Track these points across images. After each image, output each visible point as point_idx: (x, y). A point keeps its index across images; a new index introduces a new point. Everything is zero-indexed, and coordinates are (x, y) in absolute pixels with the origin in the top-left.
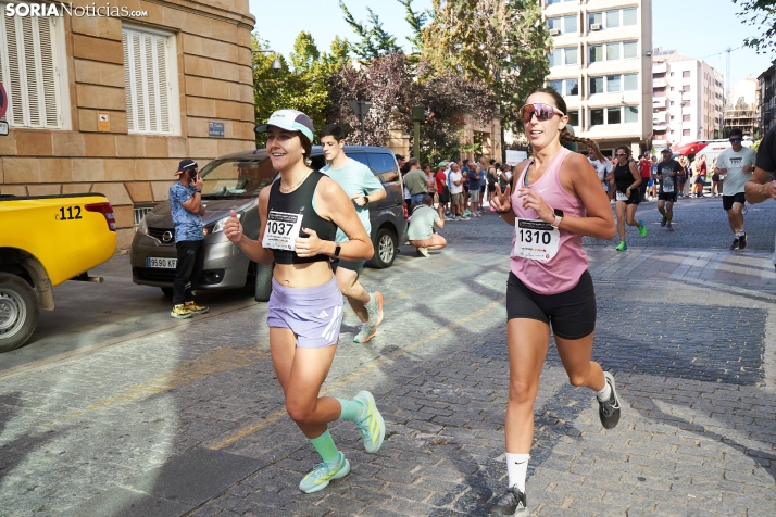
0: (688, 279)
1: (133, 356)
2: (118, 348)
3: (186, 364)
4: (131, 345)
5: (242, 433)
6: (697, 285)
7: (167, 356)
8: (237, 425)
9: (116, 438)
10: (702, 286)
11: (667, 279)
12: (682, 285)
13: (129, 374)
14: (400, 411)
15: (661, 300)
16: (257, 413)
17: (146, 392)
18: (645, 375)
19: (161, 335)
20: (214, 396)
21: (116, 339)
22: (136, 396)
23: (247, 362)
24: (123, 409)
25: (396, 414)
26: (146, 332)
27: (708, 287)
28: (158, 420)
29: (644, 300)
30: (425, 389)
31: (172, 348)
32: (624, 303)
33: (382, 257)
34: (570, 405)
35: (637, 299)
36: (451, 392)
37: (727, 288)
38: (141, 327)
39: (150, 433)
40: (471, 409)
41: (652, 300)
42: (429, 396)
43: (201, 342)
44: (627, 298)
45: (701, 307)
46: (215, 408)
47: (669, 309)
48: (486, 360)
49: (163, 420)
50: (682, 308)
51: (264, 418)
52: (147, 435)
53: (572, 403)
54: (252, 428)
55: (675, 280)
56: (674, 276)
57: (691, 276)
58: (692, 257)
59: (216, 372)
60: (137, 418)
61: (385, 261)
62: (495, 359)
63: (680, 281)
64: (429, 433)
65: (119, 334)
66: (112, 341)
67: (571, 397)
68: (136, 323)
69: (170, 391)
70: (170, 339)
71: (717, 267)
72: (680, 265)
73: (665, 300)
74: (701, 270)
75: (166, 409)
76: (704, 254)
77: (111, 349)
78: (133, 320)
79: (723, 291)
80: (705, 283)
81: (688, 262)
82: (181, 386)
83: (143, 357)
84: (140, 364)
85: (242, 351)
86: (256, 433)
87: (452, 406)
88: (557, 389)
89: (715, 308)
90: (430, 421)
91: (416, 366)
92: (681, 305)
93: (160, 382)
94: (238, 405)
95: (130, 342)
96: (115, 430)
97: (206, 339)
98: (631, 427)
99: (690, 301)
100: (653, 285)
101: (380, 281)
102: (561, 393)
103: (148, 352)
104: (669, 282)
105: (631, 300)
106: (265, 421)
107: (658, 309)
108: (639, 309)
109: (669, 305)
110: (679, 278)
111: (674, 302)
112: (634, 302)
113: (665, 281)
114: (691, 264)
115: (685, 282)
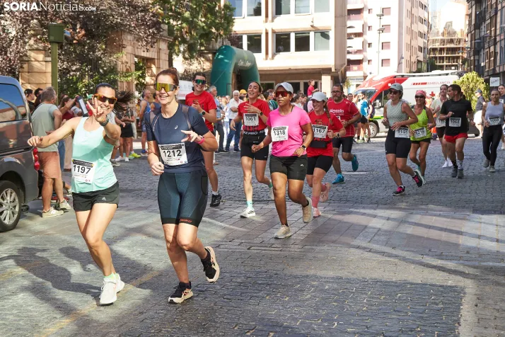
0: (375, 247)
6: (383, 253)
10: (390, 255)
11: (350, 246)
12: (367, 255)
15: (339, 274)
27: (396, 256)
29: (320, 273)
32: (296, 277)
35: (311, 272)
37: (419, 258)
41: (331, 274)
44: (297, 272)
45: (386, 284)
47: (348, 286)
50: (364, 284)
55: (358, 247)
56: (357, 242)
57: (377, 242)
58: (381, 217)
63: (364, 248)
71: (410, 230)
72: (366, 227)
73: (344, 274)
74: (389, 233)
76: (395, 214)
79: (414, 262)
80: (394, 252)
81: (376, 223)
89: (401, 286)
92: (364, 281)
99: (377, 274)
100: (332, 253)
104: (352, 250)
105: (308, 273)
107: (336, 286)
108: (313, 286)
109: (349, 281)
110: (364, 244)
111: (355, 276)
112: (308, 276)
113: (346, 249)
114: (379, 226)
115: (370, 250)
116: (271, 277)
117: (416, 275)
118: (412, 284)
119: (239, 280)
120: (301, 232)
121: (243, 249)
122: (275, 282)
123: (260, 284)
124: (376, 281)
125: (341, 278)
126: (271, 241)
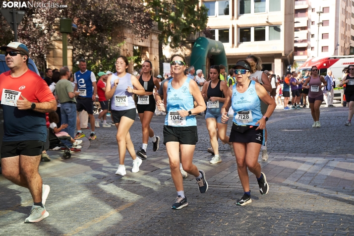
0: (300, 185)
6: (306, 190)
10: (311, 192)
11: (281, 184)
12: (293, 191)
15: (270, 205)
27: (316, 192)
29: (255, 205)
37: (334, 194)
41: (263, 205)
45: (305, 213)
47: (275, 214)
50: (288, 213)
55: (288, 185)
56: (287, 181)
57: (303, 182)
58: (308, 163)
63: (292, 186)
71: (329, 172)
72: (296, 170)
73: (273, 205)
74: (313, 175)
76: (320, 160)
79: (329, 197)
80: (315, 189)
81: (303, 168)
89: (318, 215)
92: (288, 211)
99: (298, 206)
104: (282, 187)
107: (266, 214)
108: (248, 214)
109: (277, 211)
110: (292, 183)
111: (282, 207)
113: (278, 186)
114: (306, 169)
115: (296, 188)
116: (217, 207)
117: (330, 207)
118: (326, 213)
119: (192, 209)
122: (220, 211)
123: (208, 212)
124: (298, 211)
125: (271, 208)
126: (221, 181)
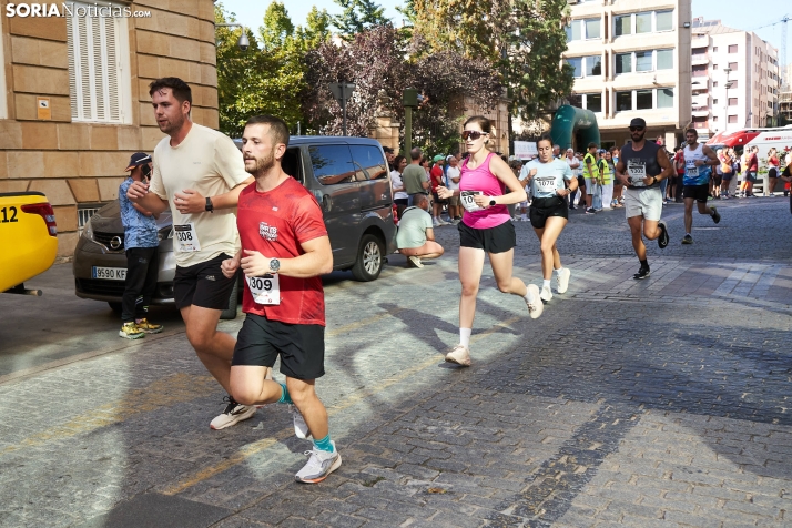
0: (736, 297)
1: (75, 383)
2: (59, 373)
3: (136, 394)
4: (74, 369)
5: (201, 475)
6: (746, 304)
7: (115, 383)
8: (195, 466)
9: (54, 480)
10: (753, 305)
11: (711, 297)
13: (71, 404)
14: (387, 452)
15: (702, 322)
16: (219, 452)
17: (91, 424)
18: (684, 413)
19: (109, 358)
20: (169, 431)
21: (57, 362)
22: (78, 430)
23: (208, 391)
24: (62, 444)
25: (383, 456)
26: (91, 353)
27: (760, 306)
28: (104, 459)
29: (681, 321)
30: (418, 426)
31: (121, 374)
32: (657, 325)
33: (367, 268)
34: (592, 448)
35: (673, 320)
36: (448, 431)
38: (86, 349)
39: (94, 474)
40: (472, 452)
41: (693, 322)
42: (423, 435)
43: (154, 367)
44: (661, 319)
46: (170, 445)
47: (712, 333)
48: (490, 393)
49: (110, 459)
50: (729, 332)
51: (227, 458)
52: (92, 476)
53: (595, 446)
54: (212, 470)
55: (720, 298)
56: (718, 292)
57: (739, 293)
58: (740, 270)
59: (171, 402)
60: (80, 456)
61: (370, 272)
62: (501, 391)
63: (726, 299)
64: (422, 479)
65: (60, 356)
66: (51, 364)
67: (593, 438)
68: (79, 343)
69: (118, 424)
70: (118, 363)
71: (771, 282)
72: (725, 279)
73: (707, 322)
74: (751, 286)
75: (113, 445)
76: (755, 266)
77: (50, 374)
78: (76, 340)
79: (779, 312)
80: (758, 302)
81: (735, 276)
82: (130, 419)
83: (87, 384)
84: (83, 392)
85: (202, 378)
86: (218, 476)
87: (450, 447)
88: (576, 428)
89: (769, 333)
90: (424, 464)
91: (407, 399)
93: (107, 414)
94: (197, 442)
95: (72, 365)
96: (54, 469)
97: (159, 363)
98: (667, 477)
99: (738, 324)
100: (692, 303)
101: (365, 296)
102: (581, 433)
103: (93, 378)
104: (713, 300)
105: (666, 321)
106: (227, 462)
112: (668, 324)
113: (707, 299)
114: (739, 278)
115: (732, 300)
116: (631, 325)
119: (600, 327)
120: (657, 283)
121: (600, 298)
124: (741, 329)
125: (704, 326)
126: (628, 292)
